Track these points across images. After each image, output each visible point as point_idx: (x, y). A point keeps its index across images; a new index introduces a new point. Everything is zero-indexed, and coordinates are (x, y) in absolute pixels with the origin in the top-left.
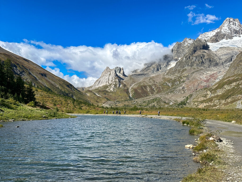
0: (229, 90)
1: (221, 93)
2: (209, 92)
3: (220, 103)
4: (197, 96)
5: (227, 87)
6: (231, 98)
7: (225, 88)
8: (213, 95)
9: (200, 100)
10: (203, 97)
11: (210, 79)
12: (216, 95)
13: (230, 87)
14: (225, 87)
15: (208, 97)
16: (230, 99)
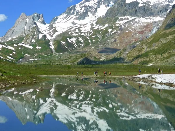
0: (165, 43)
1: (157, 47)
2: (144, 46)
3: (156, 59)
4: (132, 50)
5: (163, 41)
6: (167, 52)
7: (161, 42)
8: (148, 50)
9: (135, 55)
10: (138, 51)
11: (145, 30)
12: (152, 49)
13: (166, 40)
14: (161, 40)
15: (144, 51)
16: (166, 54)
